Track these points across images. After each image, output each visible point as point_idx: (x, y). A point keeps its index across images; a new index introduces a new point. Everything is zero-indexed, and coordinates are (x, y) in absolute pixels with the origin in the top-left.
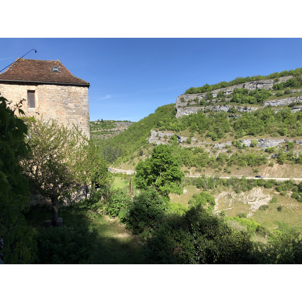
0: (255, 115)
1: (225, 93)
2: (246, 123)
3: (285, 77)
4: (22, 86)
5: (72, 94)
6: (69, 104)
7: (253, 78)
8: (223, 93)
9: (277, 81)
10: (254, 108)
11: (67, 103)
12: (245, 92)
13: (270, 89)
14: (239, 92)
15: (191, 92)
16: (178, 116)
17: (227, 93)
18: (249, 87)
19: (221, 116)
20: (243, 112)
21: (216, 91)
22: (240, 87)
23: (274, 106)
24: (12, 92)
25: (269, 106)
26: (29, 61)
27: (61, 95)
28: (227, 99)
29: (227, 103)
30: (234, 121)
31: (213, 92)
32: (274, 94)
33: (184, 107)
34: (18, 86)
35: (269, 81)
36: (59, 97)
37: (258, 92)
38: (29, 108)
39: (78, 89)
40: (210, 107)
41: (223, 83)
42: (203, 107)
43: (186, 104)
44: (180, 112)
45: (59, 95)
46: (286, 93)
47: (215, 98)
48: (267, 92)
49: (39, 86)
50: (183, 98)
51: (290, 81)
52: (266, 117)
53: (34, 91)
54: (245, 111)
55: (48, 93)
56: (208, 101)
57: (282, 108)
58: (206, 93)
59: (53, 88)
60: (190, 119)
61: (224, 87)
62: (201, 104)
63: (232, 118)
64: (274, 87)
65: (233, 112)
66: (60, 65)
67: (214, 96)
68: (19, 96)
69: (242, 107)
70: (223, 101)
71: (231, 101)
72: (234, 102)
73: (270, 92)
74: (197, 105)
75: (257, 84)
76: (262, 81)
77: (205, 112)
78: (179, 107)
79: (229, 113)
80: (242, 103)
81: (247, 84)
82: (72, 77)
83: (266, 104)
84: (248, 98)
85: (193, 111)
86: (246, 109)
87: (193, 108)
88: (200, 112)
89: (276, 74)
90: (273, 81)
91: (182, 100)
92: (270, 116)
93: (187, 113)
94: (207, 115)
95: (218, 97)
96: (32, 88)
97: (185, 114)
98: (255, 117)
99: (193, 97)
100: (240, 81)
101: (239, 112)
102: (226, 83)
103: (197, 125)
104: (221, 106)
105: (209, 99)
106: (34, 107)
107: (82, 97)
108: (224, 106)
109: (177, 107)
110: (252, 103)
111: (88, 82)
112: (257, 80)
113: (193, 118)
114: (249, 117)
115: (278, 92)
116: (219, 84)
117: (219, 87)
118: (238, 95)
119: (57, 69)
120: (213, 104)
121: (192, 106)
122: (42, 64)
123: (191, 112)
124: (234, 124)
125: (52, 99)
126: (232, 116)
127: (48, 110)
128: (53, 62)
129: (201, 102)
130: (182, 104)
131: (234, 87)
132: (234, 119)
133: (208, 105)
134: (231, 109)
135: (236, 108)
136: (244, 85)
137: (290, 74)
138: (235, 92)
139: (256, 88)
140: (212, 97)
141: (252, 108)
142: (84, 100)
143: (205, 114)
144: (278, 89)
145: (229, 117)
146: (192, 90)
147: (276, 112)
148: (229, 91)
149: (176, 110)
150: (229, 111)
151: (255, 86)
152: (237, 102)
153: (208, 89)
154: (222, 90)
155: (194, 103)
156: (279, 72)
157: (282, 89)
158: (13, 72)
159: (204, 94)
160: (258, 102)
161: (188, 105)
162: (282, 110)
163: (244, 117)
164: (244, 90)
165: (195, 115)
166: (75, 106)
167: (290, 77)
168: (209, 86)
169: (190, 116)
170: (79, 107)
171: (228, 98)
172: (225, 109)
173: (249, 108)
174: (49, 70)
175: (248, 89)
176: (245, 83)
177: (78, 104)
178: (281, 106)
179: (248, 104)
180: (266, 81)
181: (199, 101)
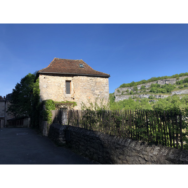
0: (167, 100)
1: (146, 86)
2: (161, 105)
3: (183, 77)
4: (62, 77)
5: (97, 83)
6: (96, 91)
7: (162, 77)
8: (144, 87)
9: (178, 79)
10: (166, 96)
11: (94, 90)
12: (159, 86)
13: (174, 84)
14: (154, 86)
15: (123, 86)
16: (116, 101)
17: (147, 87)
18: (160, 83)
19: (144, 101)
20: (159, 98)
21: (140, 86)
22: (155, 83)
23: (178, 95)
24: (54, 82)
25: (175, 95)
26: (62, 60)
27: (90, 84)
28: (147, 91)
29: (148, 93)
30: (153, 104)
31: (137, 86)
32: (177, 87)
33: (120, 95)
34: (59, 77)
35: (173, 79)
36: (89, 86)
37: (167, 86)
38: (66, 95)
39: (102, 79)
40: (137, 96)
41: (143, 80)
42: (132, 96)
43: (121, 94)
44: (117, 99)
45: (89, 84)
46: (185, 86)
47: (139, 90)
48: (172, 86)
49: (74, 77)
50: (119, 90)
51: (187, 79)
52: (175, 101)
53: (70, 81)
54: (160, 97)
55: (81, 82)
56: (135, 92)
57: (184, 96)
58: (133, 87)
59: (84, 79)
60: (124, 103)
61: (144, 83)
62: (131, 94)
63: (152, 102)
64: (177, 83)
65: (152, 99)
66: (83, 63)
67: (138, 89)
68: (59, 85)
69: (158, 95)
70: (144, 92)
71: (150, 92)
72: (152, 92)
73: (174, 86)
74: (128, 94)
75: (165, 81)
76: (168, 79)
77: (133, 98)
78: (117, 95)
79: (149, 99)
80: (157, 93)
81: (159, 81)
82: (93, 71)
83: (173, 93)
84: (161, 89)
85: (126, 98)
86: (160, 96)
87: (126, 96)
88: (130, 98)
89: (177, 75)
90: (175, 79)
91: (118, 91)
92: (177, 101)
93: (122, 99)
94: (135, 100)
95: (141, 89)
96: (69, 78)
97: (121, 100)
98: (167, 101)
99: (125, 89)
100: (154, 80)
101: (156, 98)
102: (145, 81)
103: (130, 107)
104: (143, 95)
105: (135, 90)
106: (69, 93)
107: (104, 85)
108: (146, 94)
109: (115, 96)
110: (164, 93)
111: (109, 74)
112: (165, 79)
113: (126, 102)
114: (163, 101)
115: (180, 86)
116: (141, 81)
117: (142, 83)
118: (154, 88)
119: (82, 66)
120: (138, 94)
121: (125, 95)
122: (71, 62)
123: (124, 99)
124: (154, 106)
125: (84, 87)
126: (152, 101)
127: (81, 96)
128: (78, 61)
129: (130, 92)
130: (118, 94)
131: (151, 83)
132: (153, 103)
133: (135, 94)
134: (151, 96)
135: (153, 96)
136: (157, 82)
137: (185, 75)
138: (152, 86)
139: (165, 83)
140: (137, 89)
141: (164, 96)
142: (106, 88)
143: (133, 100)
144: (180, 84)
145: (150, 101)
146: (124, 85)
147: (180, 98)
148: (148, 85)
149: (115, 97)
150: (149, 98)
151: (164, 82)
152: (154, 92)
153: (134, 85)
154: (144, 85)
155: (126, 93)
156: (179, 74)
157: (182, 84)
158: (53, 67)
159: (132, 88)
160: (167, 92)
161: (122, 94)
162: (184, 97)
163: (160, 101)
164: (158, 85)
165: (127, 100)
166: (100, 92)
167: (186, 77)
168: (135, 83)
169: (124, 101)
170: (102, 94)
171: (147, 89)
172: (147, 97)
173: (162, 96)
174: (77, 67)
175: (160, 84)
176: (158, 81)
177: (101, 91)
178: (183, 94)
179: (161, 93)
180: (171, 79)
181: (129, 92)
